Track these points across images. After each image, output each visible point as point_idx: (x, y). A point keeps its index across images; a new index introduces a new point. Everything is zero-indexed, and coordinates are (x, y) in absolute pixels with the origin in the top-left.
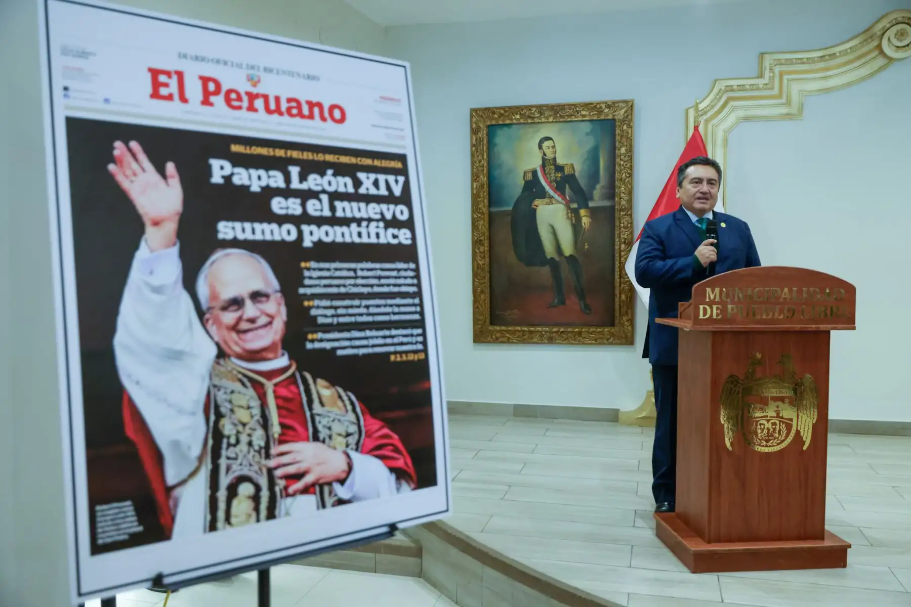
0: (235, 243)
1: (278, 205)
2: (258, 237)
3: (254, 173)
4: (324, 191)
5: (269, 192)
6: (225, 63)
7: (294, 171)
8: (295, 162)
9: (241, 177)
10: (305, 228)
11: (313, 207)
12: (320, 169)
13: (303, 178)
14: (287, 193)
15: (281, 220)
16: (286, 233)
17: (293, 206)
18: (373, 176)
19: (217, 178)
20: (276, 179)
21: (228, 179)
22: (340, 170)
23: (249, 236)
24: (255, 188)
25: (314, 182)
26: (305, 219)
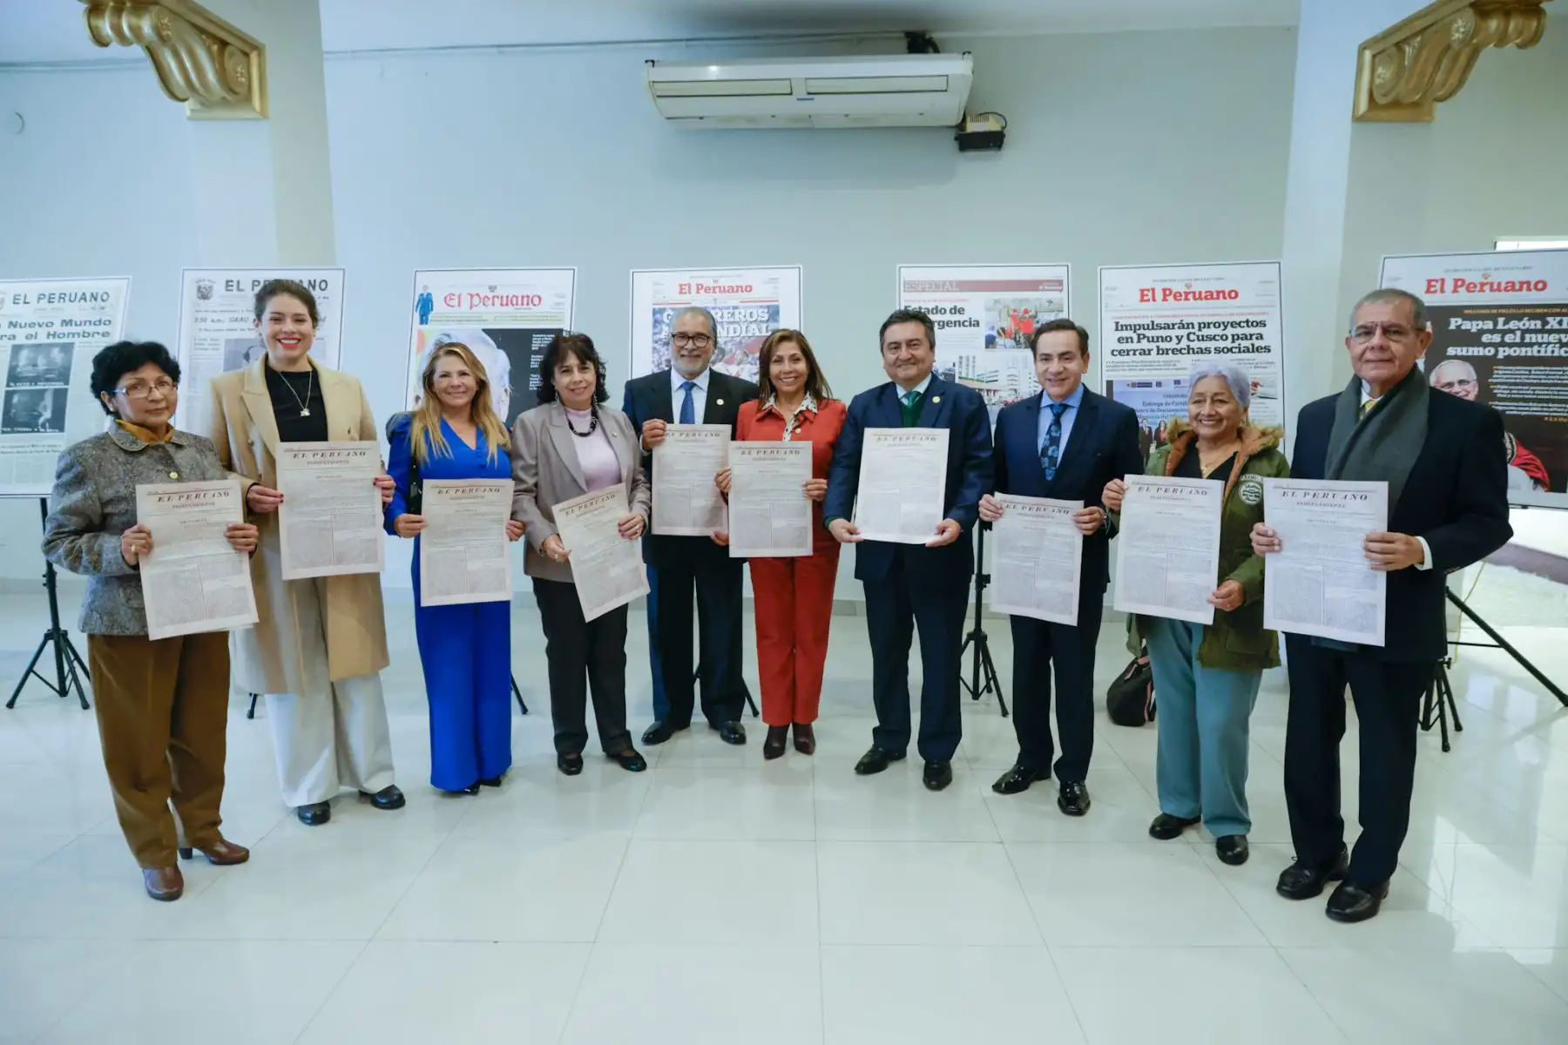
0: (1456, 357)
1: (1485, 338)
2: (1470, 354)
3: (1475, 323)
4: (1519, 329)
5: (1482, 332)
6: (1470, 270)
7: (1501, 320)
8: (1501, 315)
9: (1467, 325)
10: (1501, 349)
11: (1508, 338)
12: (1519, 318)
13: (1506, 323)
14: (1493, 331)
15: (1485, 345)
16: (1489, 352)
17: (1497, 338)
18: (1558, 319)
19: (1452, 327)
20: (1489, 325)
21: (1458, 327)
22: (1532, 317)
23: (1464, 353)
24: (1474, 330)
25: (1513, 325)
26: (1503, 344)
